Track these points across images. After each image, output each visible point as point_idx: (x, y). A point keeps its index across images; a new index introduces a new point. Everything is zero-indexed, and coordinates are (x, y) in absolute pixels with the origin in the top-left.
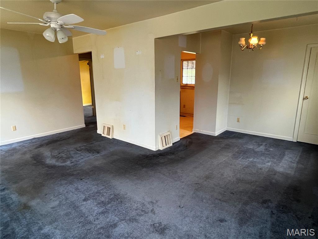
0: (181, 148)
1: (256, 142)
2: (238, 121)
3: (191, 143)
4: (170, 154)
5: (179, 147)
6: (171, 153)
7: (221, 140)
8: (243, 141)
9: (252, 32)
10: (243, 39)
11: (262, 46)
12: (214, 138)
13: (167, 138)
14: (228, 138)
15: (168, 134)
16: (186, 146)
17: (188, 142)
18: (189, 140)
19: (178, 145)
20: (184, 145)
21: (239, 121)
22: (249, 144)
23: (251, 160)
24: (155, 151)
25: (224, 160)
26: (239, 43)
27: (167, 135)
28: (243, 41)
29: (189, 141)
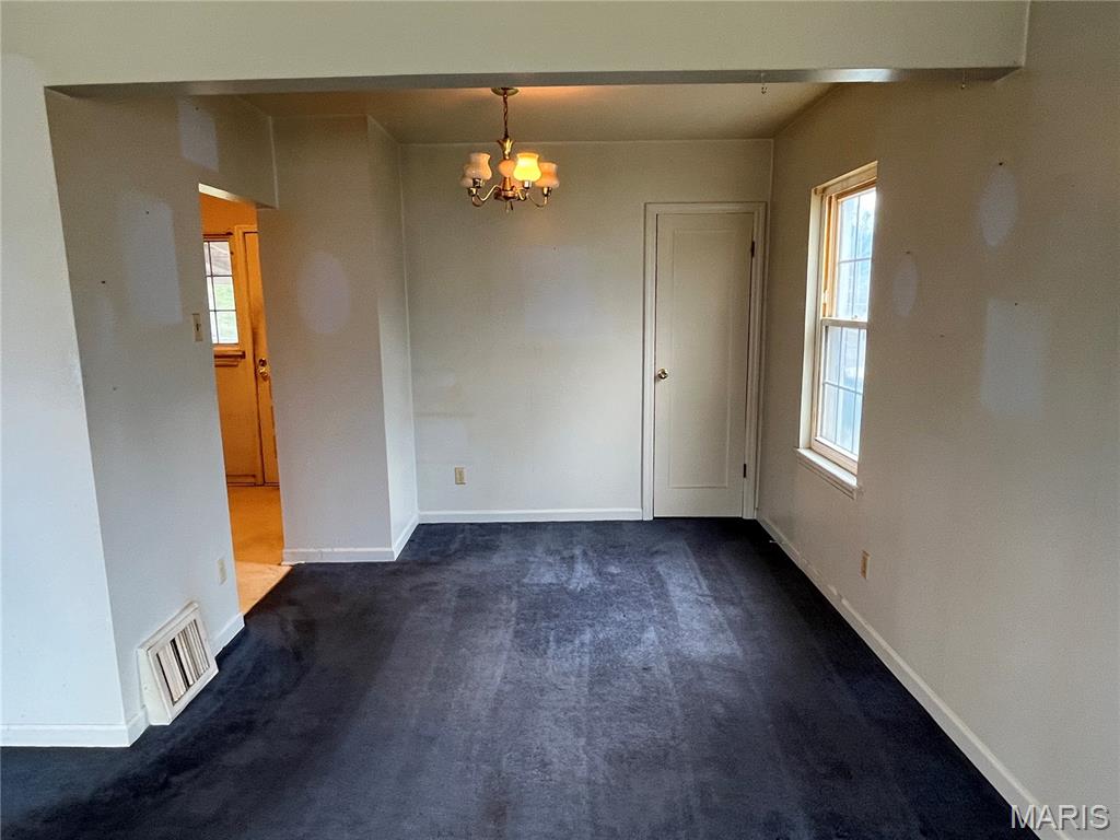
0: (274, 677)
1: (550, 552)
2: (460, 480)
3: (307, 627)
4: (231, 737)
5: (259, 670)
6: (232, 728)
7: (428, 577)
8: (506, 557)
9: (506, 136)
10: (485, 158)
11: (547, 195)
12: (394, 573)
13: (188, 645)
14: (446, 558)
15: (184, 621)
16: (298, 656)
17: (290, 628)
18: (290, 614)
19: (250, 665)
20: (283, 650)
21: (462, 479)
22: (533, 566)
23: (587, 637)
24: (127, 744)
25: (499, 672)
26: (472, 172)
27: (184, 632)
28: (482, 167)
29: (290, 618)
